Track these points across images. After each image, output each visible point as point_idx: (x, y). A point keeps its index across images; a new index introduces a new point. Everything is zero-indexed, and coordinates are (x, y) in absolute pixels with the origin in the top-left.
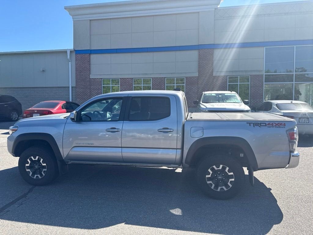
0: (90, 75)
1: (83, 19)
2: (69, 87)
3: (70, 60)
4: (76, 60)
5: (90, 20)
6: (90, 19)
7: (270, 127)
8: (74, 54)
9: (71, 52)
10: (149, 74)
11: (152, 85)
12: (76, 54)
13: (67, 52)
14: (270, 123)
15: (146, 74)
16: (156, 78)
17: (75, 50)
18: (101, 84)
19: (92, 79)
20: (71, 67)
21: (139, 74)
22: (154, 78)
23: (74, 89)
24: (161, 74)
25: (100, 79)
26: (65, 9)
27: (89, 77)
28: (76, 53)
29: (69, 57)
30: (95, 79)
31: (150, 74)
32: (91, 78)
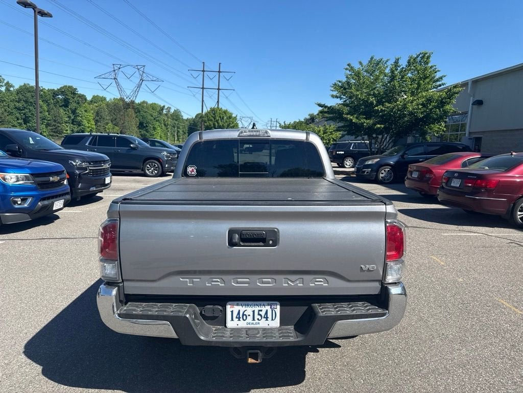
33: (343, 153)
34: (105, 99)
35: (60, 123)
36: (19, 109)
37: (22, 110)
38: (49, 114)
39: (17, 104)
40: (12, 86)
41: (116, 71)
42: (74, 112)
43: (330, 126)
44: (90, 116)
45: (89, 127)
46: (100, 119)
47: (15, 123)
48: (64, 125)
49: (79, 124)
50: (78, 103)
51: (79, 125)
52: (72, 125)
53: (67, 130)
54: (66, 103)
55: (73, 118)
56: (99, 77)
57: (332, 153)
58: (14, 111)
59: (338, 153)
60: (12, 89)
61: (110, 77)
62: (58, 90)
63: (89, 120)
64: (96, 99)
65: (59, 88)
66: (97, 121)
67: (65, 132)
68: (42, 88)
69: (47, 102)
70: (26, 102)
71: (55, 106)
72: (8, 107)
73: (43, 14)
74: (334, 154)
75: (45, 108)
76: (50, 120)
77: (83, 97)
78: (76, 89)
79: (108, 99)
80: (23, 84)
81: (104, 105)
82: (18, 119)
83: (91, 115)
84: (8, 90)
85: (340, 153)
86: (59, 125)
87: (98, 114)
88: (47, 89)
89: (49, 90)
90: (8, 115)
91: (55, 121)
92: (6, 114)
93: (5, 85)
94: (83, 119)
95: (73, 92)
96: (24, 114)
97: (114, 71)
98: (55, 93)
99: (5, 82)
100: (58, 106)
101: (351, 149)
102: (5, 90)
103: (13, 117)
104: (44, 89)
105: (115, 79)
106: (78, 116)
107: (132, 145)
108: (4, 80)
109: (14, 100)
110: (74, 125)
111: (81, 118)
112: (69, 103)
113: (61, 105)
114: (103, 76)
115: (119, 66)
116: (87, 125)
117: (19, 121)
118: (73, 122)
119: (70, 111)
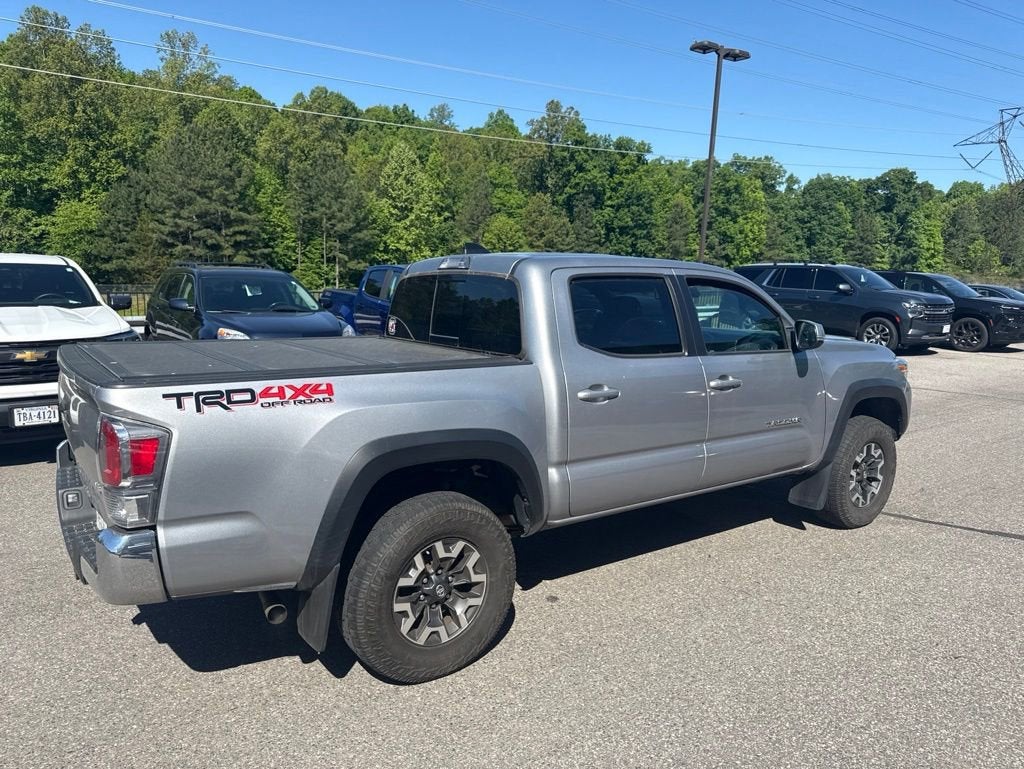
34: (980, 187)
35: (871, 244)
36: (801, 221)
37: (806, 223)
38: (853, 228)
39: (800, 213)
40: (797, 182)
41: (1007, 124)
42: (902, 220)
44: (935, 226)
45: (928, 249)
46: (958, 230)
47: (792, 246)
48: (878, 246)
49: (910, 244)
50: (914, 201)
51: (910, 246)
52: (894, 246)
53: (883, 257)
54: (889, 204)
55: (898, 231)
56: (965, 143)
58: (794, 226)
60: (796, 187)
61: (990, 140)
62: (878, 179)
63: (931, 235)
64: (958, 189)
65: (880, 175)
66: (949, 237)
67: (878, 259)
68: (848, 180)
69: (853, 204)
70: (816, 207)
71: (868, 211)
72: (786, 220)
73: (734, 56)
75: (848, 215)
76: (853, 239)
77: (927, 190)
78: (914, 173)
79: (986, 188)
80: (815, 177)
81: (971, 201)
82: (798, 239)
83: (937, 226)
84: (790, 189)
86: (869, 247)
87: (954, 221)
88: (857, 180)
89: (860, 182)
90: (782, 233)
91: (862, 239)
92: (780, 231)
93: (787, 180)
94: (918, 233)
95: (906, 179)
96: (809, 230)
97: (1002, 123)
98: (869, 187)
99: (787, 175)
100: (872, 210)
102: (786, 190)
103: (790, 235)
104: (853, 180)
105: (1000, 142)
106: (911, 227)
107: (841, 287)
108: (785, 172)
109: (796, 205)
110: (900, 245)
111: (913, 232)
112: (895, 202)
113: (878, 207)
114: (974, 140)
115: (1014, 112)
116: (926, 244)
117: (799, 243)
118: (899, 240)
119: (895, 220)
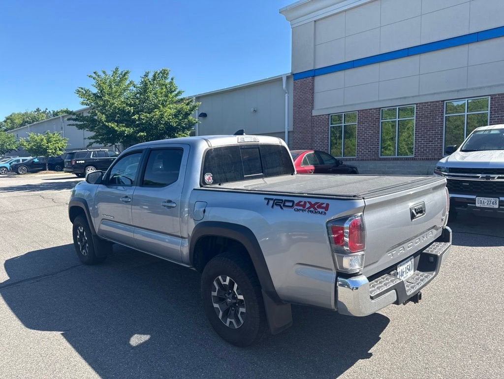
0: (313, 111)
1: (305, 22)
2: (285, 132)
3: (287, 92)
4: (295, 89)
5: (315, 21)
6: (315, 19)
7: (298, 210)
8: (292, 81)
9: (288, 78)
10: (409, 97)
11: (416, 117)
12: (294, 80)
13: (282, 80)
14: (301, 202)
15: (405, 98)
16: (425, 103)
17: (293, 75)
18: (328, 124)
19: (316, 116)
20: (288, 101)
21: (391, 99)
22: (420, 103)
23: (291, 134)
24: (435, 94)
25: (326, 115)
26: (280, 13)
27: (311, 114)
28: (294, 78)
29: (284, 86)
30: (319, 116)
31: (413, 97)
32: (313, 115)
33: (83, 162)
43: (54, 134)
57: (71, 163)
59: (77, 162)
74: (73, 163)
85: (80, 162)
101: (91, 157)
